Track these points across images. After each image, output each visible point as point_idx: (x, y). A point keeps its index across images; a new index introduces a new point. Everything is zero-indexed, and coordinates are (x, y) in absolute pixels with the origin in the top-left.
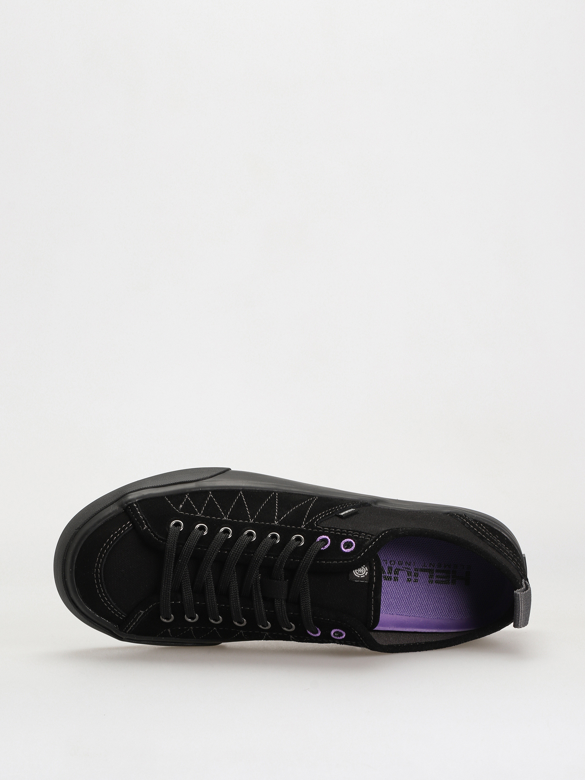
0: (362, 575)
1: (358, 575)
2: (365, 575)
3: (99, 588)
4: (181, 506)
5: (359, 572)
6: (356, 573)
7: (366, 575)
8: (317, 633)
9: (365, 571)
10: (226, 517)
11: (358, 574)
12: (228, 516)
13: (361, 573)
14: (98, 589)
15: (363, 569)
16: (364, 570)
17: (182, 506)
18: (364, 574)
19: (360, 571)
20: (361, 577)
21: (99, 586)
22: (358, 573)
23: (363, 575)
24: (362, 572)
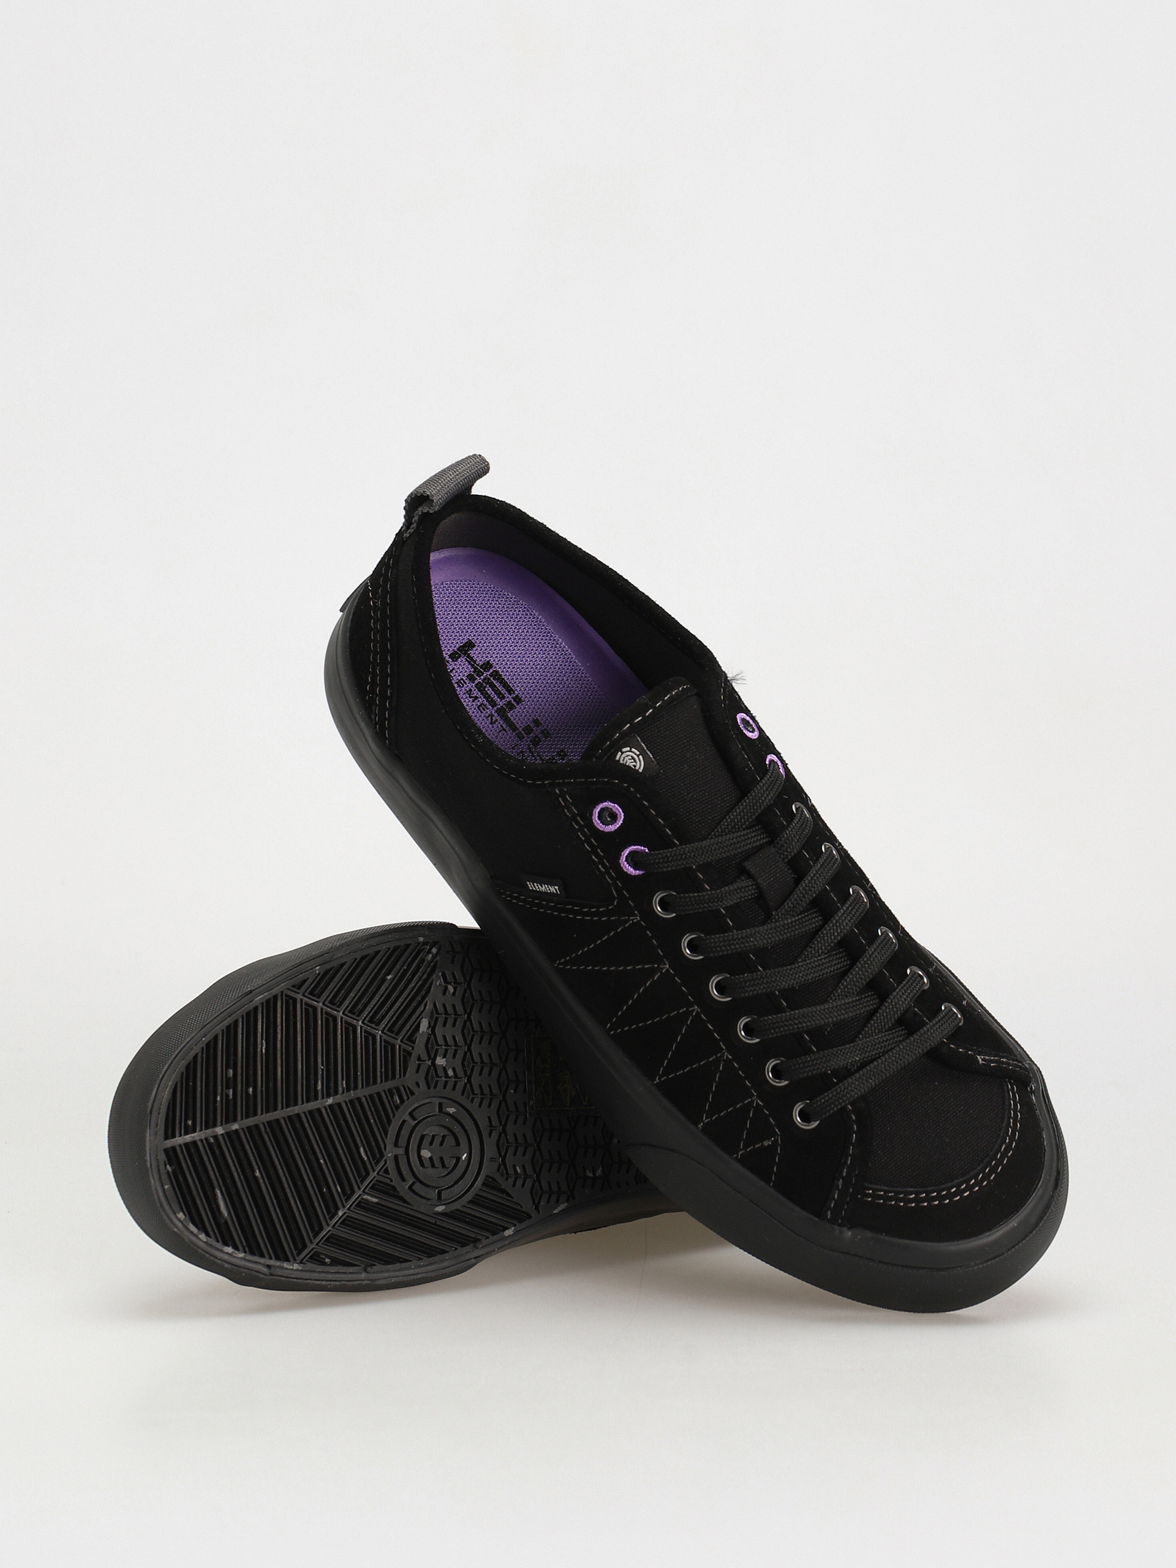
0: (635, 754)
1: (639, 759)
2: (631, 749)
3: (1004, 1155)
4: (766, 1143)
5: (634, 763)
6: (640, 765)
7: (628, 749)
8: (772, 761)
9: (624, 755)
10: (723, 1056)
11: (638, 763)
12: (719, 1055)
13: (633, 758)
14: (1007, 1157)
15: (623, 760)
16: (624, 758)
17: (764, 1143)
18: (630, 751)
19: (632, 762)
20: (638, 753)
21: (1002, 1158)
22: (636, 763)
23: (633, 752)
24: (630, 757)
